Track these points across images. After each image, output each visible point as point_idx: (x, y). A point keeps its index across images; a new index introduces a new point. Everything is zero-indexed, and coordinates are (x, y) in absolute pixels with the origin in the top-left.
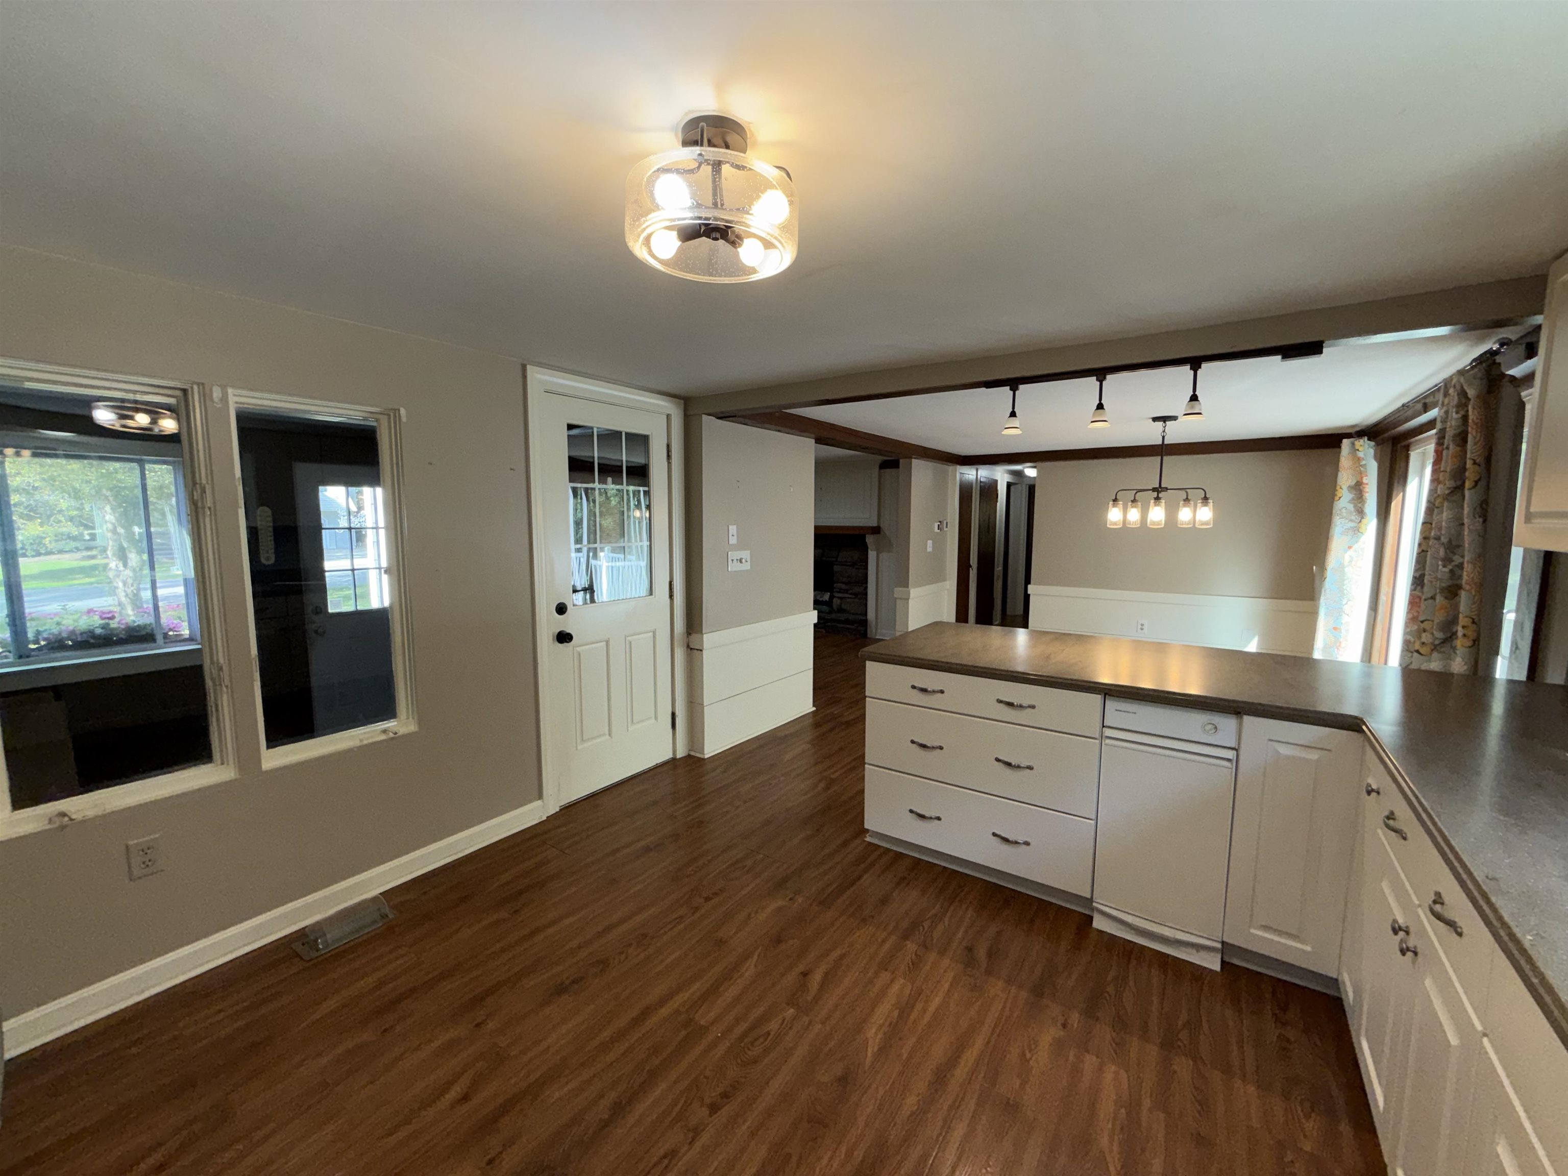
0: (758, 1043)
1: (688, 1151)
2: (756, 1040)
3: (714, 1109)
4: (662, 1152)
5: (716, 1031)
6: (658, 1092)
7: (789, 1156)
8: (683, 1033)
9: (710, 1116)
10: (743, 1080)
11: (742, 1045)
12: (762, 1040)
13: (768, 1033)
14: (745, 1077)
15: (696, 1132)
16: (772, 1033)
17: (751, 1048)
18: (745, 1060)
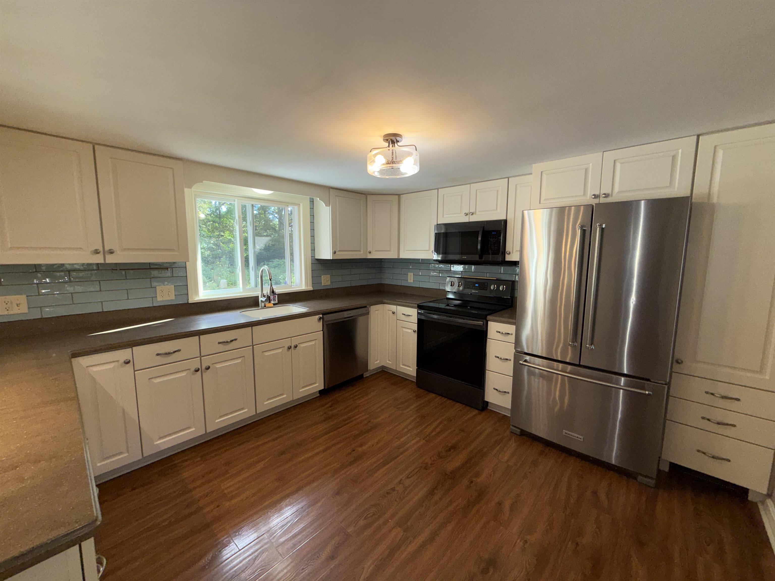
0: (371, 514)
1: (403, 477)
2: (372, 516)
3: (393, 489)
4: (412, 478)
5: (391, 523)
6: (417, 498)
7: (367, 473)
8: (409, 524)
9: (394, 487)
10: (381, 498)
11: (379, 514)
12: (369, 516)
13: (365, 519)
14: (379, 499)
15: (400, 482)
16: (363, 519)
17: (375, 512)
18: (378, 507)
